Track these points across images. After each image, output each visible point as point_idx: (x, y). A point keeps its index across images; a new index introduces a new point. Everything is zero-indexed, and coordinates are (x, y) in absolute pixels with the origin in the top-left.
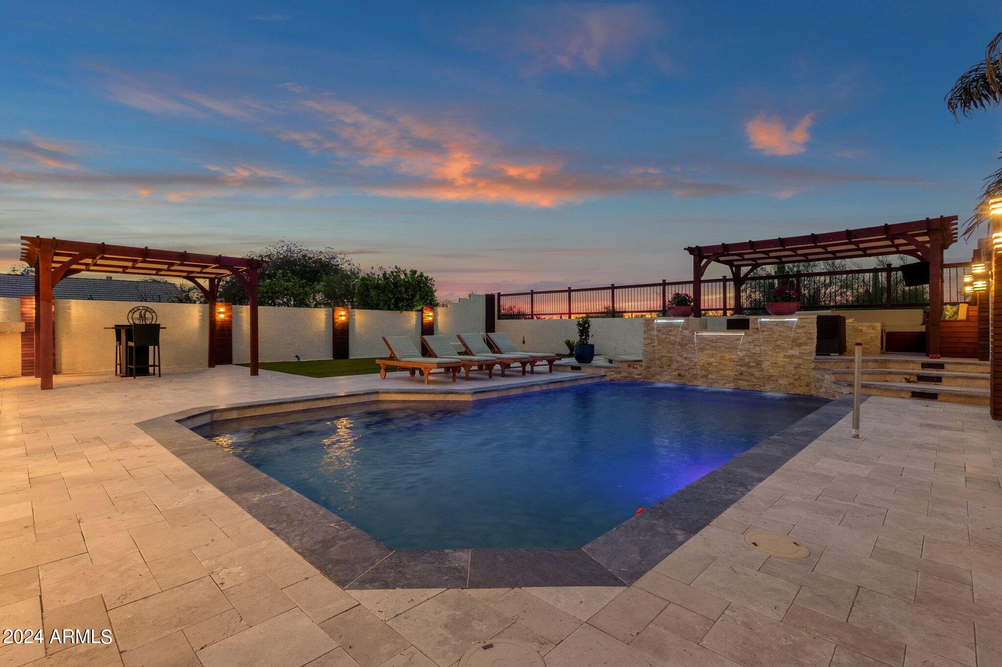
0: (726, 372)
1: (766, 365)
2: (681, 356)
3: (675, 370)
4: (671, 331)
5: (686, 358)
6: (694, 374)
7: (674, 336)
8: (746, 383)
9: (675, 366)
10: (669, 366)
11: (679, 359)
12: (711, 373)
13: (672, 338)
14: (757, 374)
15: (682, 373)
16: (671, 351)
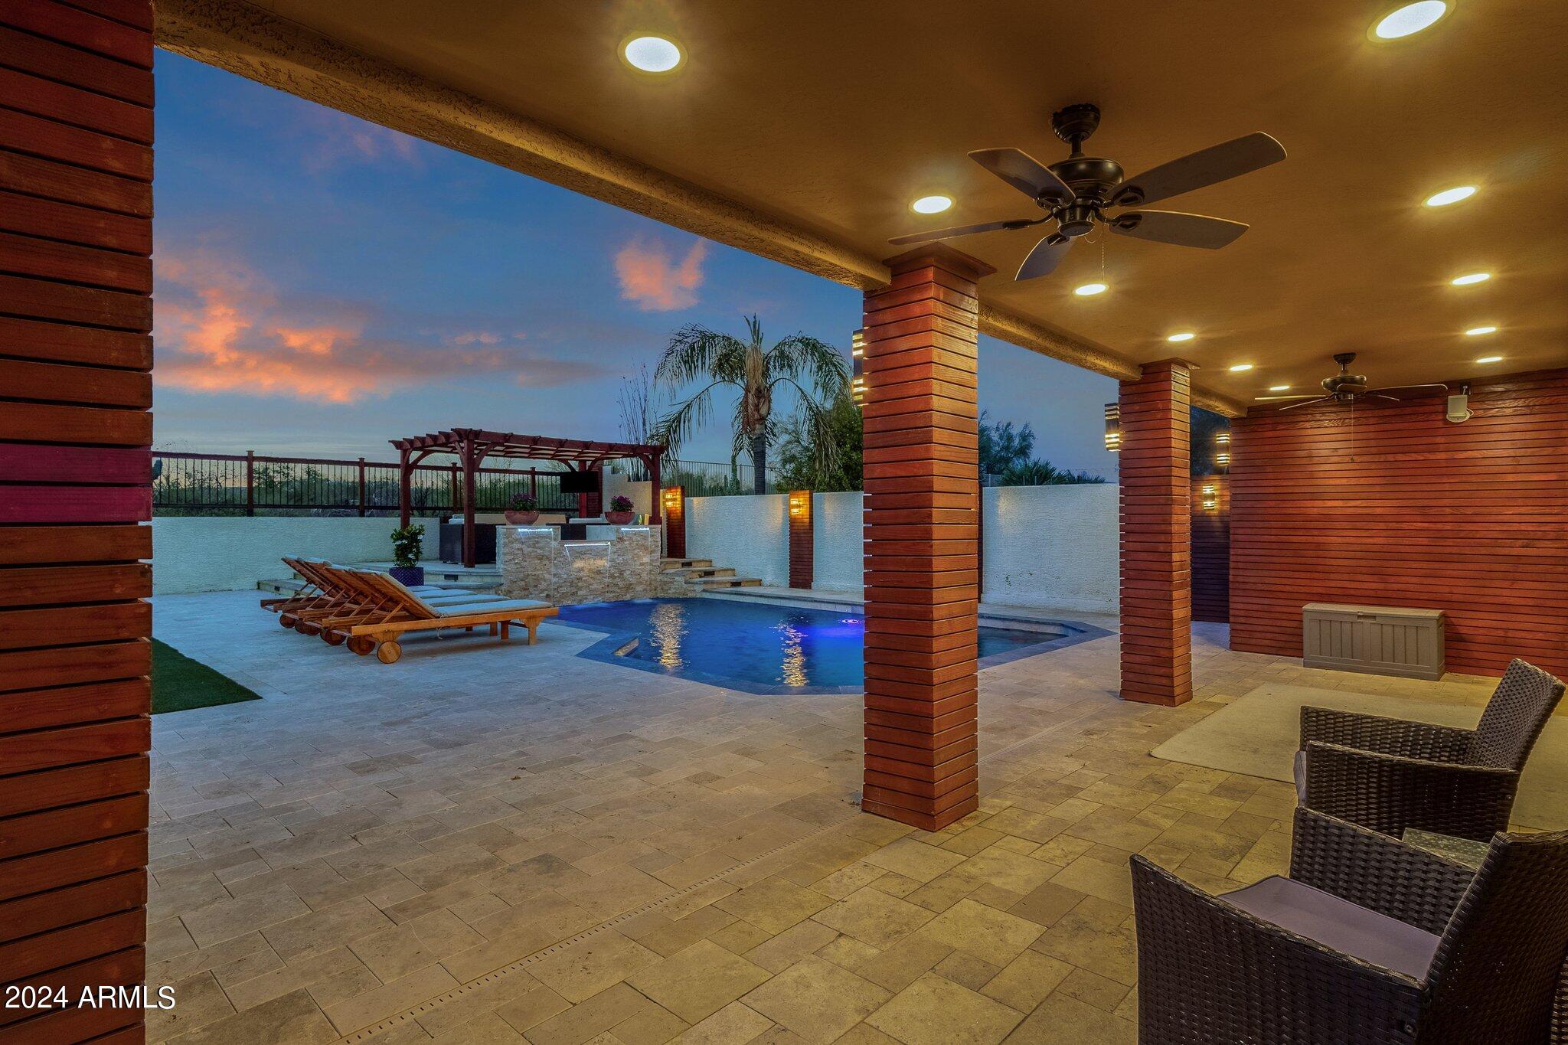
0: (595, 586)
1: (627, 574)
2: (549, 573)
3: (542, 591)
4: (538, 542)
5: (555, 575)
6: (563, 593)
7: (541, 548)
8: (611, 595)
9: (543, 585)
10: (536, 586)
11: (547, 576)
12: (580, 589)
13: (539, 551)
14: (621, 584)
15: (551, 593)
16: (538, 567)
